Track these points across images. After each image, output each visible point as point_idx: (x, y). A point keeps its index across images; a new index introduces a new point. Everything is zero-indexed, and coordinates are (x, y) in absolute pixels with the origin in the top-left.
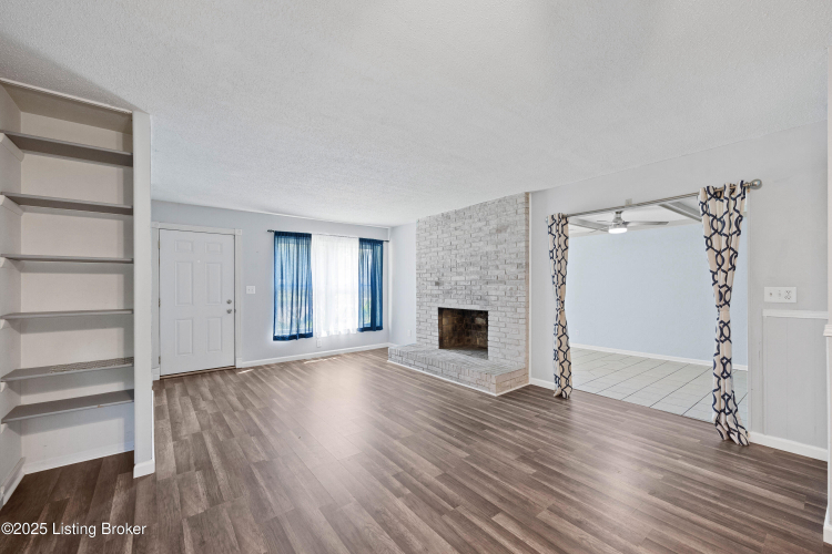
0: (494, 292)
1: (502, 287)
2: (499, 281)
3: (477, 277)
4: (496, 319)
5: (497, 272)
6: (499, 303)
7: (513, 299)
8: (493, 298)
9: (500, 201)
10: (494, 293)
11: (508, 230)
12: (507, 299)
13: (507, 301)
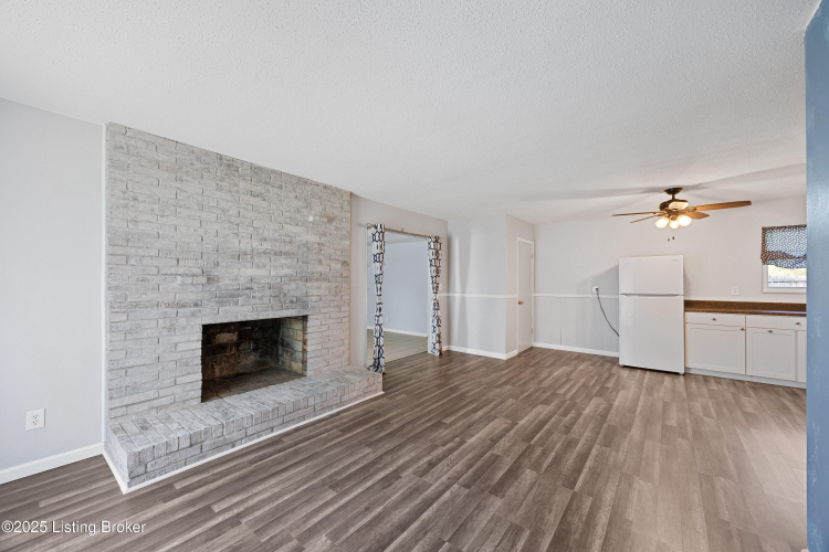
0: (315, 290)
1: (325, 285)
2: (323, 278)
3: (289, 271)
4: (318, 322)
5: (320, 269)
6: (321, 304)
7: (338, 298)
8: (314, 299)
9: (325, 187)
10: (315, 292)
11: (334, 224)
12: (332, 298)
13: (330, 301)
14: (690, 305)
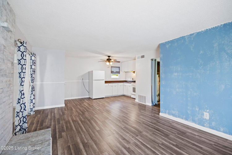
14: (106, 82)
